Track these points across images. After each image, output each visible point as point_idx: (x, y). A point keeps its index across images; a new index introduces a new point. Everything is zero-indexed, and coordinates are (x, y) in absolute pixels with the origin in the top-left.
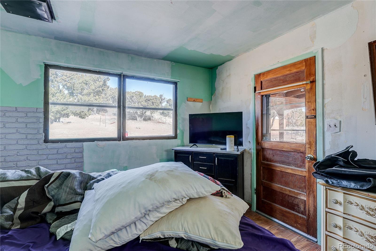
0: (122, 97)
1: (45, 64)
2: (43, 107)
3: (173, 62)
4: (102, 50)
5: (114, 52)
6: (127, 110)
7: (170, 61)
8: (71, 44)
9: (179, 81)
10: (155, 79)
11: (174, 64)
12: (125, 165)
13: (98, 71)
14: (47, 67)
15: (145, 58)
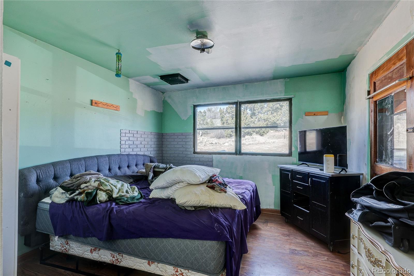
0: (238, 120)
1: (194, 106)
2: (193, 132)
3: (286, 79)
4: (225, 86)
5: (232, 85)
6: (242, 130)
7: (283, 78)
8: (206, 88)
9: (293, 96)
10: (267, 99)
11: (288, 80)
12: (241, 175)
13: (222, 103)
14: (195, 107)
15: (257, 83)
